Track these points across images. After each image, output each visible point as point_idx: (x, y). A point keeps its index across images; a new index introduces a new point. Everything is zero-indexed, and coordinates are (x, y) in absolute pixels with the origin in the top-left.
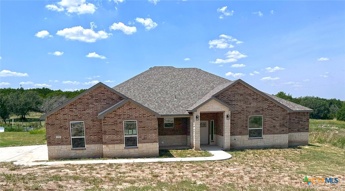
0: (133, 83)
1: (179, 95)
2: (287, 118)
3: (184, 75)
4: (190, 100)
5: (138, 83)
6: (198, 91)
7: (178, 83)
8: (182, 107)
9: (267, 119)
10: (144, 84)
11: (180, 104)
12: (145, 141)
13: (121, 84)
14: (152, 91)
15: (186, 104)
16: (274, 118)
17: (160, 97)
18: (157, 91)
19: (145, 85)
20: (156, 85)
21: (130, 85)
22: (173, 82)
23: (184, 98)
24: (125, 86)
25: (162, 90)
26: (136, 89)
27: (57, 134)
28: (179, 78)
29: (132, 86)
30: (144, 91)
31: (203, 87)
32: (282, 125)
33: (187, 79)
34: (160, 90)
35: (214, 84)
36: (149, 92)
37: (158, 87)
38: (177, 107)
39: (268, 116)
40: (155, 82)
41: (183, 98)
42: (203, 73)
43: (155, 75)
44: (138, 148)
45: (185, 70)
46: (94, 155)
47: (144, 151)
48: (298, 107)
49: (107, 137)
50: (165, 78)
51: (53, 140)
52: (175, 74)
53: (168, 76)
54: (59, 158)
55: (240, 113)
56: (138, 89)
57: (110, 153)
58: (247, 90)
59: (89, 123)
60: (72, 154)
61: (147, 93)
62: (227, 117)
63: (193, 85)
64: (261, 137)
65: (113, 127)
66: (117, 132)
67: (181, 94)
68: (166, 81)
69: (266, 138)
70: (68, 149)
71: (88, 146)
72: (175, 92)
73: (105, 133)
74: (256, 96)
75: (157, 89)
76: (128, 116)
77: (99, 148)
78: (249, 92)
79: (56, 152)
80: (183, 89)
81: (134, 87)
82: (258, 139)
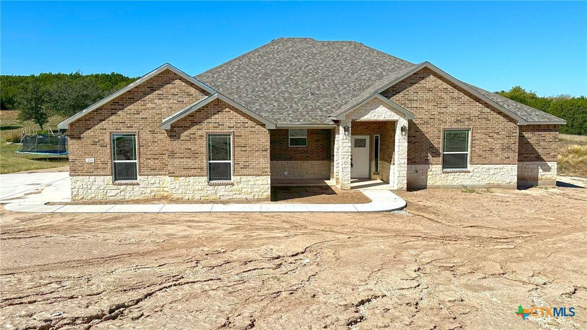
0: (239, 67)
1: (319, 88)
2: (516, 134)
3: (331, 53)
4: (336, 99)
5: (247, 65)
6: (354, 82)
7: (318, 68)
8: (321, 110)
9: (478, 136)
10: (257, 68)
11: (318, 104)
12: (245, 171)
13: (217, 68)
14: (271, 80)
15: (329, 105)
16: (491, 135)
17: (284, 91)
18: (279, 82)
19: (260, 70)
20: (278, 71)
21: (232, 69)
22: (309, 65)
23: (327, 94)
24: (223, 71)
25: (288, 79)
26: (242, 76)
27: (89, 154)
28: (321, 59)
29: (236, 71)
30: (256, 81)
31: (364, 76)
32: (506, 148)
33: (335, 60)
34: (284, 79)
35: (384, 70)
36: (266, 82)
37: (282, 74)
38: (312, 110)
39: (479, 131)
40: (279, 64)
41: (324, 93)
42: (366, 50)
43: (278, 52)
44: (233, 184)
45: (333, 45)
46: (153, 194)
47: (244, 190)
48: (537, 115)
49: (177, 161)
50: (296, 58)
51: (80, 166)
52: (315, 52)
53: (301, 55)
54: (89, 197)
55: (426, 123)
56: (246, 78)
57: (180, 191)
58: (441, 82)
59: (146, 135)
60: (113, 193)
61: (261, 84)
62: (402, 131)
63: (345, 72)
64: (464, 169)
65: (189, 145)
66: (195, 154)
67: (322, 87)
68: (298, 63)
69: (476, 171)
70: (106, 183)
71: (143, 178)
72: (312, 82)
73: (172, 155)
74: (456, 93)
75: (280, 76)
76: (216, 125)
77: (161, 182)
78: (445, 85)
79: (85, 186)
80: (326, 79)
81: (239, 73)
82: (460, 172)
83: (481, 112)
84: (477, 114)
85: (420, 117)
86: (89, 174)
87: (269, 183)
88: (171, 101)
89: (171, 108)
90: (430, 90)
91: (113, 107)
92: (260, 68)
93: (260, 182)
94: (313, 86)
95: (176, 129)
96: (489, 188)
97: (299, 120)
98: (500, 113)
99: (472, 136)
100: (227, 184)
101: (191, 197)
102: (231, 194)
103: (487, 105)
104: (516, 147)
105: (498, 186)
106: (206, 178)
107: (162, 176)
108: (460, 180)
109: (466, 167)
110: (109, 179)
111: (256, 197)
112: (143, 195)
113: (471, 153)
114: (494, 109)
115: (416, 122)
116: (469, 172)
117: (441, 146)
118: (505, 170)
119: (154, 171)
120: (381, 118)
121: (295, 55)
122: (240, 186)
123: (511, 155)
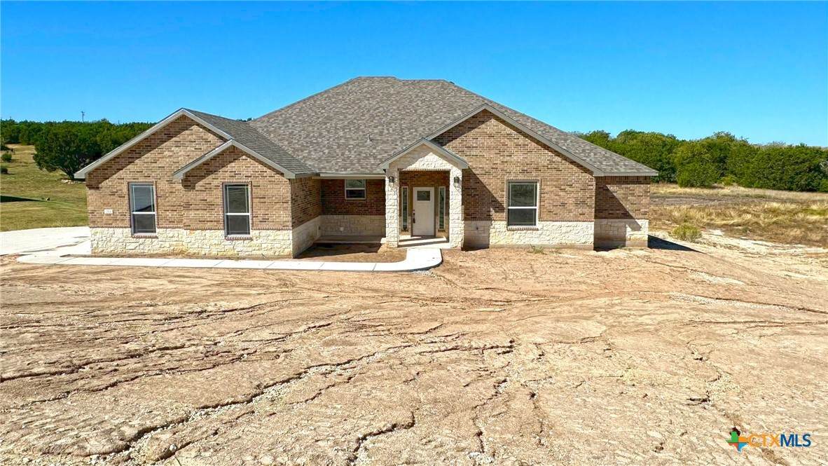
0: (300, 110)
1: (381, 133)
2: (592, 187)
3: (410, 93)
4: (397, 145)
5: (311, 109)
6: (424, 126)
7: (389, 110)
8: (375, 158)
9: (547, 189)
10: (320, 112)
11: (374, 151)
12: (264, 225)
13: (276, 112)
14: (331, 125)
15: (386, 152)
16: (562, 187)
17: (341, 137)
18: (338, 126)
19: (322, 113)
20: (342, 114)
21: (292, 113)
22: (380, 107)
23: (388, 140)
24: (281, 115)
25: (352, 122)
26: (300, 120)
27: (108, 205)
28: (396, 100)
29: (295, 115)
30: (314, 126)
32: (579, 203)
34: (346, 123)
36: (324, 127)
37: (346, 117)
38: (366, 158)
39: (548, 183)
40: (345, 107)
41: (385, 139)
42: (454, 90)
43: (350, 93)
44: (251, 239)
45: (417, 84)
46: (172, 248)
47: (264, 246)
48: (625, 165)
49: (192, 214)
50: (368, 100)
51: (99, 218)
52: (392, 92)
53: (375, 96)
54: (109, 250)
55: (488, 173)
56: (305, 122)
57: (196, 246)
58: (504, 126)
59: (164, 185)
60: (133, 246)
61: (318, 129)
62: (455, 182)
63: (418, 114)
64: (534, 227)
65: (204, 195)
66: (210, 206)
67: (386, 131)
68: (368, 105)
69: (545, 228)
70: (125, 235)
71: (161, 230)
72: (376, 127)
73: (187, 206)
74: (522, 140)
75: (342, 120)
76: (233, 174)
77: (180, 236)
78: (509, 130)
79: (104, 239)
80: (393, 123)
81: (298, 116)
82: (527, 230)
83: (551, 162)
84: (545, 164)
85: (481, 166)
86: (109, 226)
87: (291, 238)
88: (188, 148)
89: (188, 156)
90: (491, 136)
91: (130, 155)
92: (324, 111)
93: (281, 237)
94: (375, 131)
95: (191, 179)
96: (559, 249)
97: (346, 169)
98: (573, 162)
99: (541, 189)
100: (245, 239)
101: (207, 252)
102: (250, 249)
103: (558, 154)
104: (592, 202)
105: (572, 247)
106: (222, 232)
107: (180, 230)
108: (527, 239)
109: (535, 225)
110: (128, 231)
111: (277, 254)
112: (162, 249)
113: (540, 208)
114: (566, 159)
115: (476, 172)
116: (538, 230)
117: (505, 199)
118: (579, 228)
119: (173, 224)
120: (431, 168)
121: (369, 96)
122: (259, 241)
123: (586, 210)
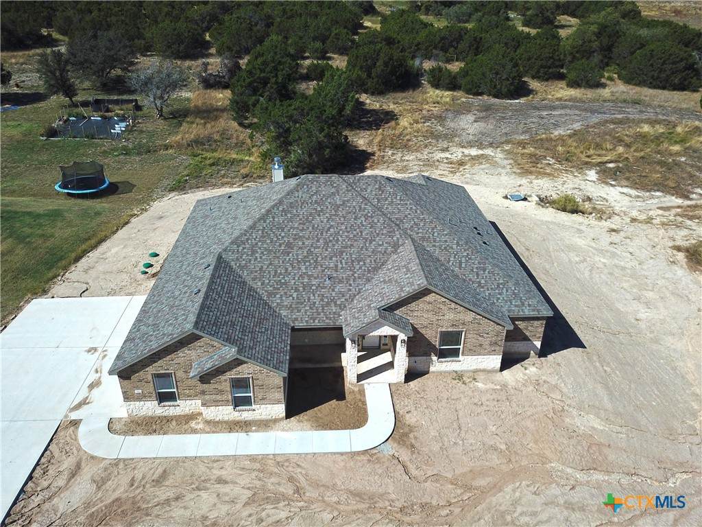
0: (263, 232)
1: (336, 268)
2: (503, 335)
4: (351, 285)
5: (271, 229)
7: (339, 232)
8: (335, 304)
9: (470, 336)
10: (280, 235)
11: (334, 294)
12: (264, 402)
13: (242, 235)
14: (293, 255)
15: (343, 296)
16: (481, 335)
17: (304, 273)
18: (300, 257)
20: (300, 238)
21: (256, 237)
22: (331, 227)
23: (343, 278)
25: (310, 252)
26: (266, 249)
27: (138, 388)
28: (343, 216)
30: (278, 257)
31: (380, 245)
32: (493, 344)
33: (356, 218)
34: (305, 253)
36: (287, 259)
37: (303, 243)
38: (328, 304)
39: (471, 332)
40: (301, 227)
41: (340, 276)
43: (302, 204)
47: (264, 413)
49: (207, 397)
50: (319, 215)
51: (131, 396)
52: (338, 202)
53: (325, 208)
54: (142, 414)
56: (269, 252)
57: (212, 416)
58: (440, 297)
59: (180, 374)
60: (160, 411)
61: (283, 262)
62: (402, 341)
63: (364, 238)
65: (216, 386)
66: (221, 392)
67: (340, 265)
68: (320, 224)
69: (466, 360)
70: (153, 405)
71: (182, 401)
72: (331, 259)
73: (203, 392)
74: (453, 305)
75: (301, 248)
76: (237, 372)
77: (197, 404)
78: (444, 300)
79: (137, 408)
80: (344, 251)
81: (263, 243)
82: (453, 361)
83: (475, 319)
84: (470, 320)
85: (421, 323)
86: (139, 400)
87: (284, 408)
88: (198, 351)
89: (199, 356)
91: (151, 357)
92: (283, 234)
93: (277, 408)
94: (331, 265)
99: (465, 336)
100: (250, 410)
101: (221, 419)
102: (253, 416)
104: (502, 343)
105: (484, 371)
106: (232, 407)
107: (197, 401)
108: (452, 368)
109: (458, 358)
110: (155, 403)
111: (274, 417)
112: (183, 412)
113: (463, 347)
115: (417, 326)
116: (460, 361)
117: (437, 343)
118: (491, 359)
119: (190, 397)
120: (384, 334)
121: (319, 208)
122: (260, 411)
123: (498, 348)
